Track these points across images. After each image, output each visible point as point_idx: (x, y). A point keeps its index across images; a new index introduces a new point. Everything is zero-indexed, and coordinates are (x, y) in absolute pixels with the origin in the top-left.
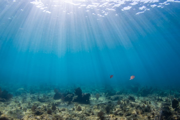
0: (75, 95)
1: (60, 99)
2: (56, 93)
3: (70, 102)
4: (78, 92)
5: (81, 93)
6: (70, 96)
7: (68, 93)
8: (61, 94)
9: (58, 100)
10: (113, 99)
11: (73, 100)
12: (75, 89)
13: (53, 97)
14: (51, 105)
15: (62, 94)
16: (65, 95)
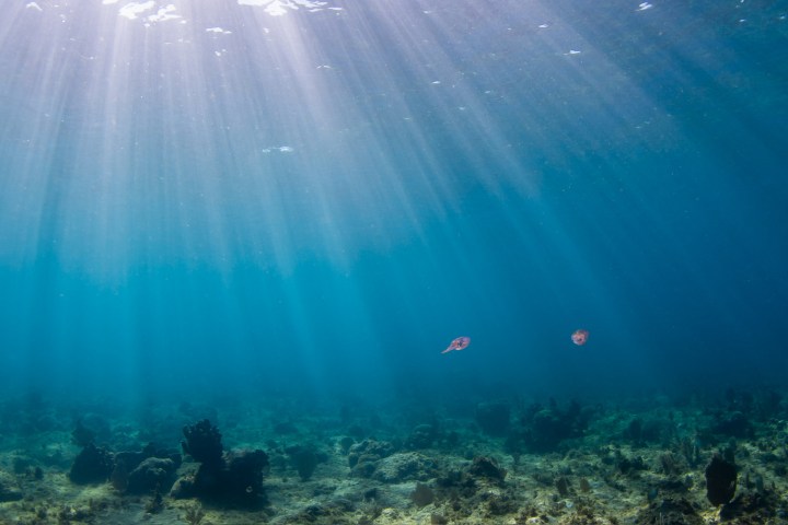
0: (189, 460)
1: (103, 482)
2: (82, 449)
3: (159, 499)
4: (204, 441)
5: (220, 448)
6: (161, 465)
7: (150, 451)
8: (110, 457)
9: (95, 486)
10: (387, 476)
11: (174, 488)
12: (185, 431)
13: (69, 471)
14: (55, 516)
15: (118, 456)
16: (130, 459)
